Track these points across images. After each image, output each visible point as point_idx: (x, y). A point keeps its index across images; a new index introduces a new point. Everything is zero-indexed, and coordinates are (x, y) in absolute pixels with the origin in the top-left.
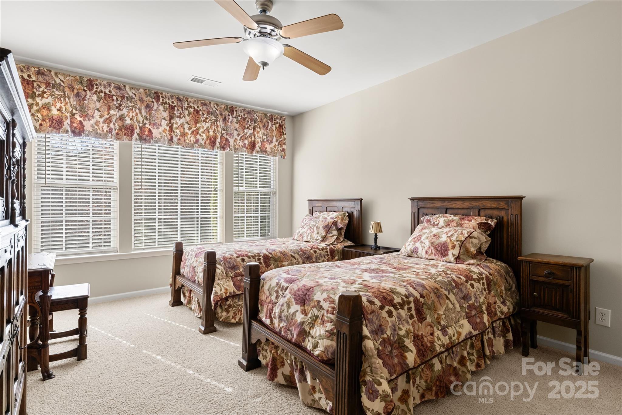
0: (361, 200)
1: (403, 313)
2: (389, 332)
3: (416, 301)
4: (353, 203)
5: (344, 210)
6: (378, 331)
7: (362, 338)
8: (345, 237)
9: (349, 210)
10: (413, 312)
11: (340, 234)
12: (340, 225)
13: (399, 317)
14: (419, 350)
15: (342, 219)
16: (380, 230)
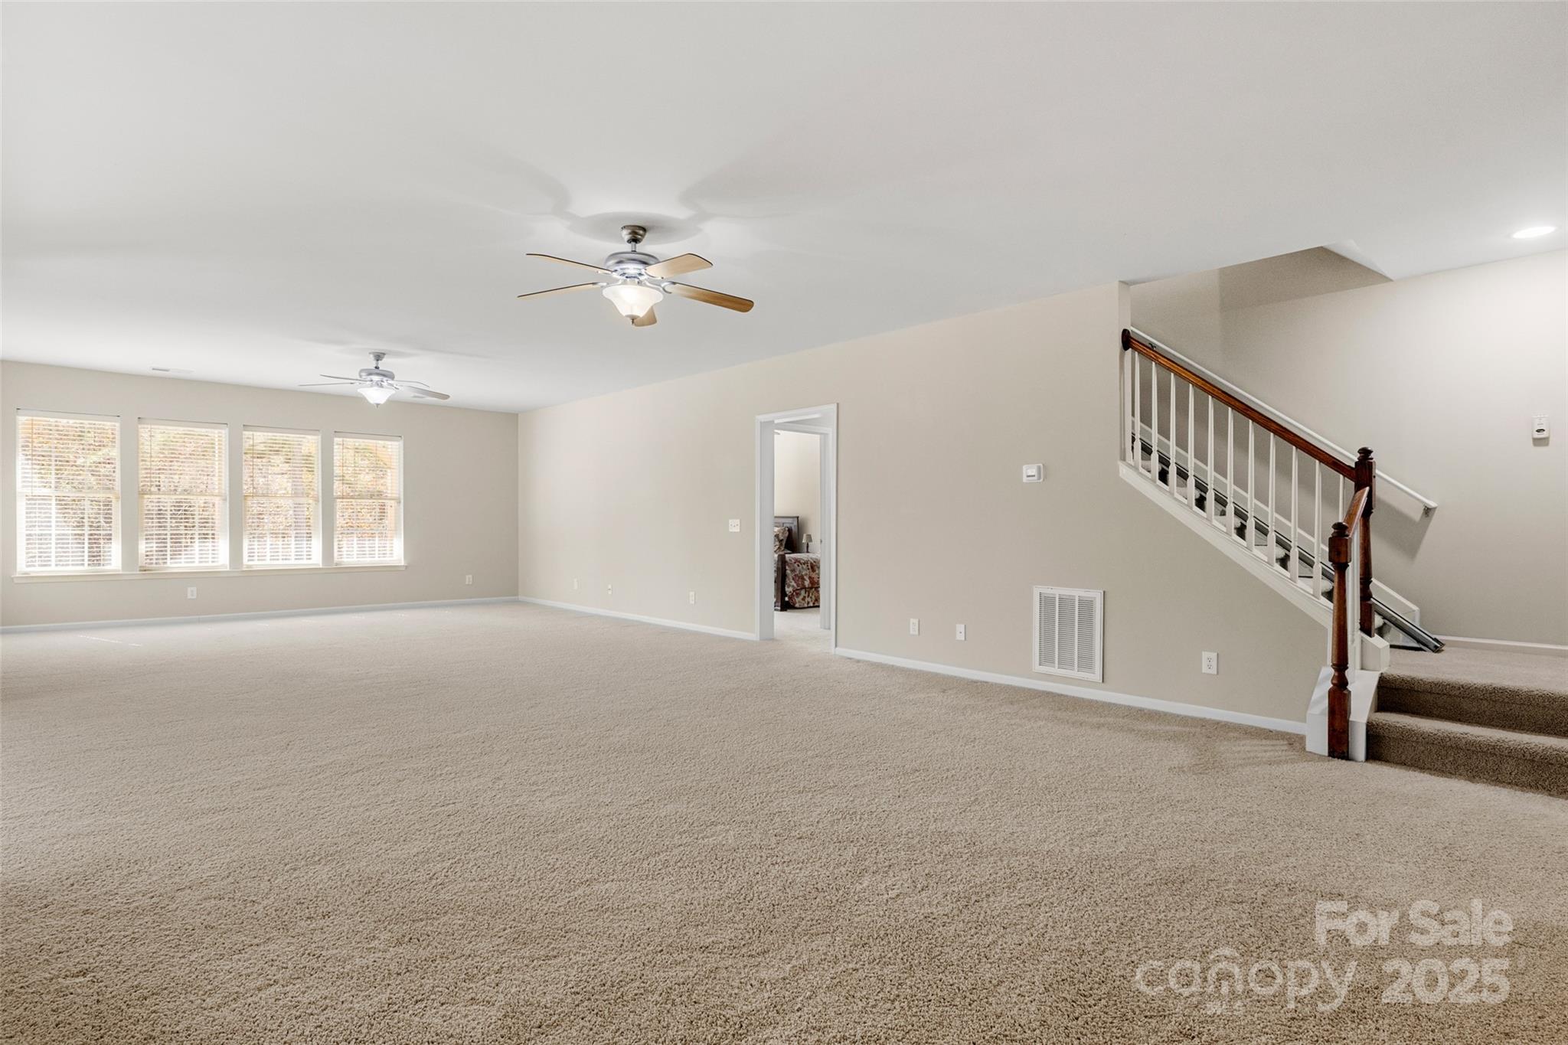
0: (798, 517)
1: (805, 567)
2: (798, 572)
3: (811, 563)
4: (791, 519)
5: (785, 525)
6: (793, 571)
7: (786, 570)
8: (785, 548)
9: (788, 525)
10: (810, 567)
11: (781, 545)
12: (781, 538)
13: (803, 568)
14: (810, 582)
15: (783, 533)
16: (811, 541)
